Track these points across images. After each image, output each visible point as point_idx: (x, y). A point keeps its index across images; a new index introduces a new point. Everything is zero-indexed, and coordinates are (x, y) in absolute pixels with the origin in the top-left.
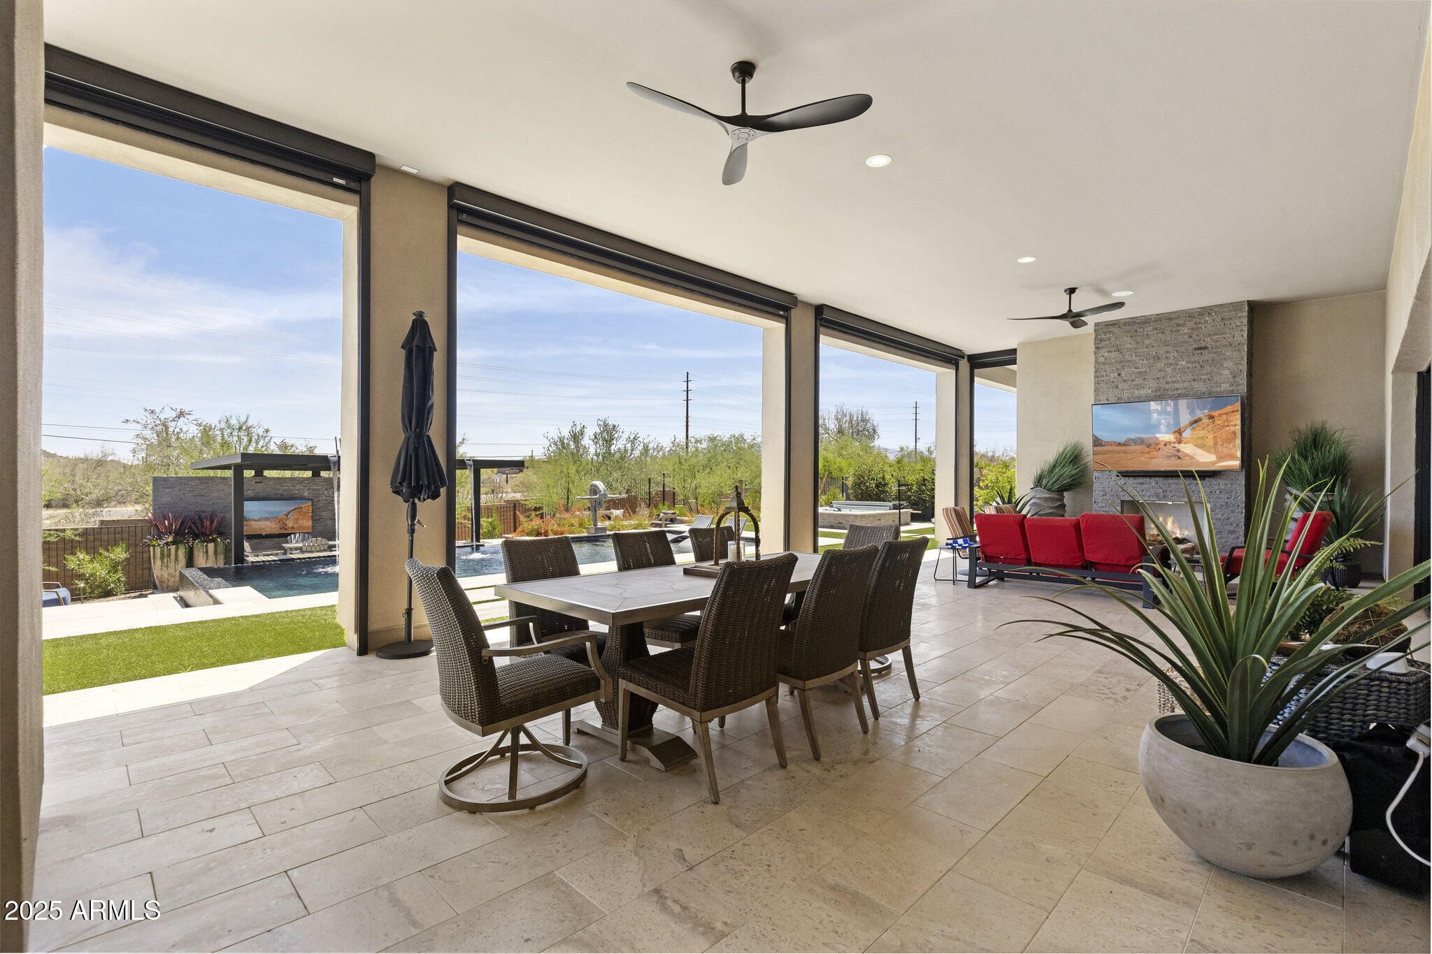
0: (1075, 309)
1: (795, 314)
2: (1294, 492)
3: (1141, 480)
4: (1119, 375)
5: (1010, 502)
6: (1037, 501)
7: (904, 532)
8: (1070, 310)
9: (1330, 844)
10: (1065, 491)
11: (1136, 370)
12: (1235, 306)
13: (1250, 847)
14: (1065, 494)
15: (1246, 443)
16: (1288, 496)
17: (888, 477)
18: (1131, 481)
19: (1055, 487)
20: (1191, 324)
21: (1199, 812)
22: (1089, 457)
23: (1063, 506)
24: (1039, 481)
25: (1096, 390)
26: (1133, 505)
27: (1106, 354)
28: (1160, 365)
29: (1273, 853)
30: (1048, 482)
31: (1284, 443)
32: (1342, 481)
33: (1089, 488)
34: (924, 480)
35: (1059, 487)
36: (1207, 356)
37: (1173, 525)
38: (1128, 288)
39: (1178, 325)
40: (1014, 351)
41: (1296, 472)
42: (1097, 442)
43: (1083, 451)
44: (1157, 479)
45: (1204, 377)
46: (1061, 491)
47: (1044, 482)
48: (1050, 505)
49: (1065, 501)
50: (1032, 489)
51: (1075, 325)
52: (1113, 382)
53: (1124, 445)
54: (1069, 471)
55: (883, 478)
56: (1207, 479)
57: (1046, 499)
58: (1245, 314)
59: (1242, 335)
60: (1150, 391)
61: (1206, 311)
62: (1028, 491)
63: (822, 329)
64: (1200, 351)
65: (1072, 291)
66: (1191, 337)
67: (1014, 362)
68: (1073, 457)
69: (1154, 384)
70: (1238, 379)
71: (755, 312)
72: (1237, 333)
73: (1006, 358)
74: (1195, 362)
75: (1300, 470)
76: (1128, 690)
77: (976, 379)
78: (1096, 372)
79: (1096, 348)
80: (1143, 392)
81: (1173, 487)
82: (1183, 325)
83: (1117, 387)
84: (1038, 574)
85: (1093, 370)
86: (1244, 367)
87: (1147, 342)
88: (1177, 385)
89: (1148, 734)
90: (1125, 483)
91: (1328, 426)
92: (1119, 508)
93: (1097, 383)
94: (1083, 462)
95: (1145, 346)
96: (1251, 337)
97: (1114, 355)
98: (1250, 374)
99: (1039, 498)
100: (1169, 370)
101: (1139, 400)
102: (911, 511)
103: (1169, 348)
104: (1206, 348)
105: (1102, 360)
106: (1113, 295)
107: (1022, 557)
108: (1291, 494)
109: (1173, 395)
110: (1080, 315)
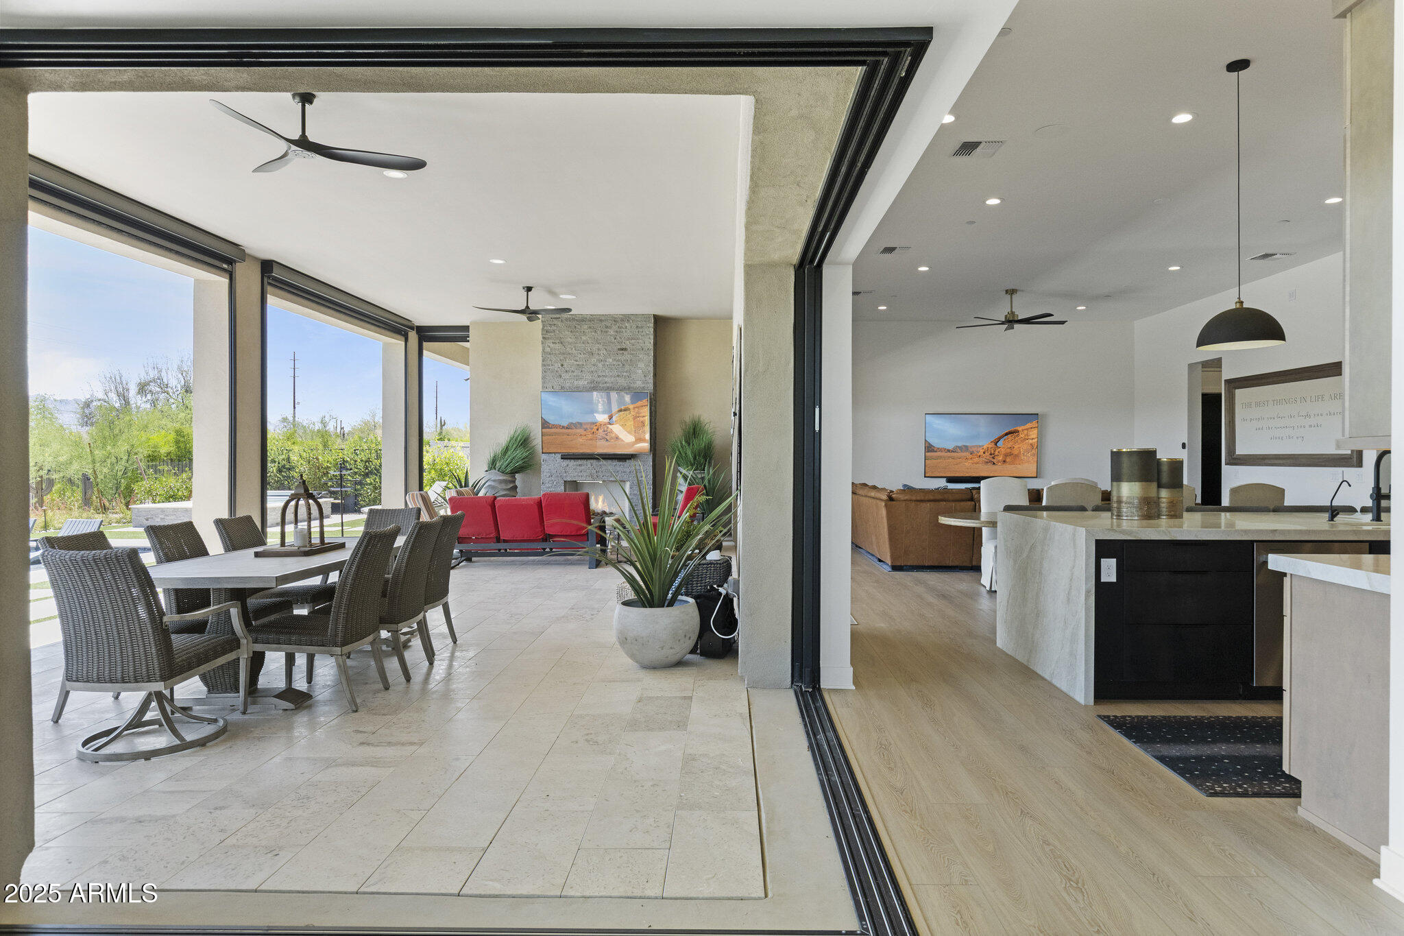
0: (532, 307)
1: (240, 268)
2: (684, 471)
3: (580, 462)
4: (562, 365)
5: (466, 485)
6: (493, 483)
7: (330, 526)
8: (527, 307)
9: (692, 639)
10: (516, 472)
11: (575, 363)
12: (645, 317)
13: (662, 648)
14: (517, 476)
15: (653, 431)
16: (679, 474)
17: (294, 458)
18: (572, 463)
19: (509, 469)
20: (615, 328)
21: (643, 638)
22: (537, 441)
23: (516, 487)
24: (493, 465)
25: (544, 378)
26: (575, 484)
27: (552, 345)
28: (594, 360)
29: (671, 648)
30: (502, 465)
31: (676, 434)
32: (709, 463)
33: (538, 471)
34: (344, 461)
35: (512, 470)
36: (627, 356)
37: (603, 503)
38: (572, 293)
39: (607, 327)
40: (466, 328)
41: (684, 455)
42: (545, 424)
43: (532, 435)
44: (592, 461)
45: (625, 374)
46: (514, 472)
47: (498, 465)
48: (505, 487)
49: (517, 483)
50: (487, 471)
51: (530, 319)
52: (557, 371)
53: (567, 428)
54: (520, 453)
55: (288, 460)
56: (627, 461)
57: (501, 482)
58: (652, 325)
59: (649, 342)
60: (586, 383)
61: (627, 318)
62: (483, 474)
63: (269, 289)
64: (621, 352)
65: (529, 289)
66: (615, 339)
67: (465, 339)
68: (524, 441)
69: (589, 377)
70: (647, 378)
71: (196, 264)
72: (647, 343)
73: (457, 334)
74: (618, 361)
75: (686, 454)
76: (592, 615)
77: (425, 352)
78: (543, 361)
79: (543, 338)
80: (581, 383)
81: (604, 468)
82: (610, 328)
83: (561, 376)
84: (506, 550)
85: (541, 359)
86: (651, 369)
87: (584, 338)
88: (606, 379)
89: (619, 608)
90: (568, 465)
91: (701, 419)
92: (563, 488)
93: (544, 371)
94: (533, 444)
95: (582, 342)
96: (655, 344)
97: (558, 346)
98: (655, 375)
99: (494, 481)
100: (600, 365)
101: (578, 390)
102: (332, 500)
103: (600, 346)
104: (625, 349)
105: (548, 349)
106: (561, 296)
107: (492, 536)
108: (681, 473)
109: (603, 387)
110: (535, 312)
